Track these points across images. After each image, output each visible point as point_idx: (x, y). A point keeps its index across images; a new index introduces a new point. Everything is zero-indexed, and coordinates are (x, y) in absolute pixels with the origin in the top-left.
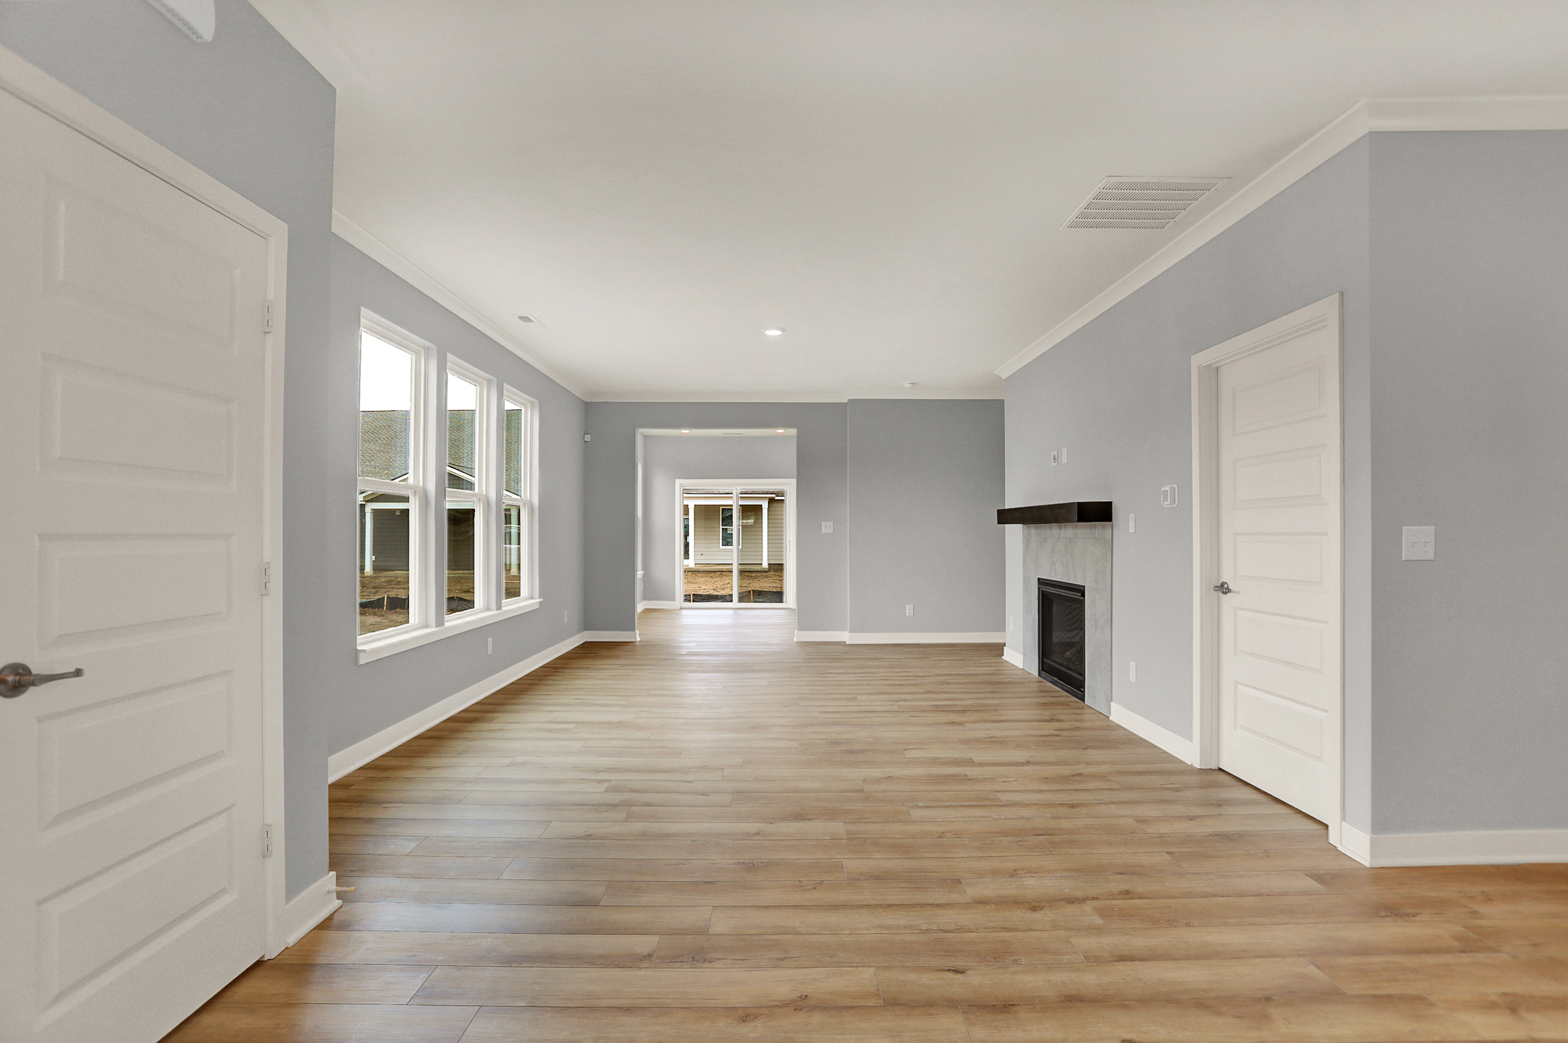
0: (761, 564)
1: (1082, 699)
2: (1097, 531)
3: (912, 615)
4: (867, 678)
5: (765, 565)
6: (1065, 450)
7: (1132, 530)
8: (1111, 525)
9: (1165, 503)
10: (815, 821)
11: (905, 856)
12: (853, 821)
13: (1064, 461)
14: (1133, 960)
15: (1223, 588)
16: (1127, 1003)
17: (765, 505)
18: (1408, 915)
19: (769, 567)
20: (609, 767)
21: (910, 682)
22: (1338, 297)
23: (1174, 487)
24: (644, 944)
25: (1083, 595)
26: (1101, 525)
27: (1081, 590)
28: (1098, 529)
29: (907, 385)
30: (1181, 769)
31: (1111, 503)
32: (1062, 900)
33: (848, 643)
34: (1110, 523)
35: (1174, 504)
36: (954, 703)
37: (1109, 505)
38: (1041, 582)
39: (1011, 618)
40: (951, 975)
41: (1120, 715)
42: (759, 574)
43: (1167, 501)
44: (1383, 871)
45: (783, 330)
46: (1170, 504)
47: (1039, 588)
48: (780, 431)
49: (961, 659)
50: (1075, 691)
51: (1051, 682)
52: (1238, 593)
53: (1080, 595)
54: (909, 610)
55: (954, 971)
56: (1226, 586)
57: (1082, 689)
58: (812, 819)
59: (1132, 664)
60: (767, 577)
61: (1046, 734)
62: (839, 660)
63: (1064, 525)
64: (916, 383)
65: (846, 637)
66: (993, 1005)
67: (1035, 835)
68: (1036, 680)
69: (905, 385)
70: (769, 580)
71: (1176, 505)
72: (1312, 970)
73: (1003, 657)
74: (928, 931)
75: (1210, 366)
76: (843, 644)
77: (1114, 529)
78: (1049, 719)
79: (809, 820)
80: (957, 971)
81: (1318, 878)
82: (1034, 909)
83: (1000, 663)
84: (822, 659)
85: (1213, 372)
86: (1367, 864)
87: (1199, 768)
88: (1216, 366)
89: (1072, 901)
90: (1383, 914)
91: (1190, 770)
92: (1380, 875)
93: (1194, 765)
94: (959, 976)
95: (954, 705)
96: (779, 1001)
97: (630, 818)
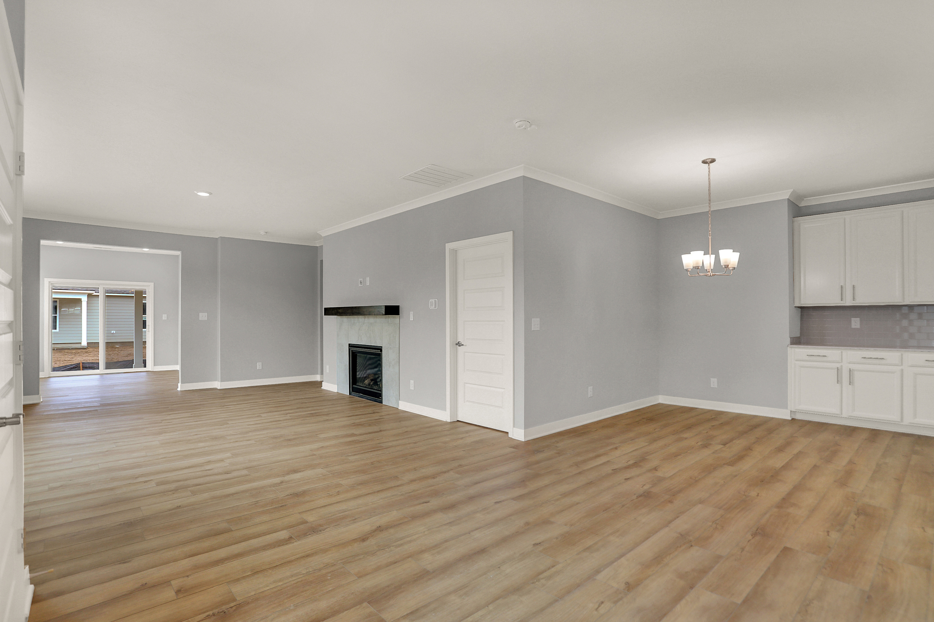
0: (81, 343)
1: (381, 402)
2: (389, 319)
3: (261, 368)
4: (255, 405)
5: (84, 343)
6: (368, 279)
7: (412, 319)
8: (399, 317)
9: (432, 307)
10: (305, 471)
11: (364, 474)
12: (325, 467)
13: (368, 284)
14: (479, 483)
15: (459, 344)
16: (488, 493)
17: (84, 299)
18: (542, 451)
19: (87, 345)
20: (142, 474)
21: (282, 405)
22: (512, 233)
23: (436, 301)
24: (283, 535)
25: (381, 350)
26: (393, 317)
27: (380, 349)
28: (392, 319)
29: (262, 233)
30: (443, 424)
31: (399, 306)
32: (441, 473)
33: (219, 388)
34: (399, 316)
35: (436, 308)
36: (318, 412)
37: (398, 307)
38: (350, 346)
39: (328, 367)
40: (425, 504)
41: (404, 406)
42: (79, 351)
43: (433, 306)
44: (528, 442)
45: (210, 194)
46: (435, 308)
47: (349, 349)
48: (146, 250)
49: (299, 390)
50: (376, 399)
51: (359, 397)
52: (466, 346)
53: (380, 351)
54: (259, 366)
55: (425, 503)
56: (460, 343)
57: (380, 398)
58: (304, 471)
59: (412, 382)
60: (86, 352)
61: (377, 418)
62: (226, 398)
63: (368, 317)
64: (268, 232)
65: (217, 385)
66: (448, 507)
67: (410, 455)
68: (349, 397)
69: (261, 233)
70: (90, 354)
71: (437, 308)
72: (528, 471)
73: (322, 388)
74: (402, 495)
75: (454, 249)
76: (215, 389)
77: (400, 318)
78: (372, 412)
79: (303, 471)
80: (426, 503)
81: (513, 447)
82: (434, 478)
83: (321, 391)
84: (213, 398)
85: (454, 252)
86: (523, 440)
87: (450, 421)
88: (456, 249)
89: (445, 472)
90: (536, 452)
91: (446, 423)
92: (527, 443)
93: (447, 421)
94: (428, 504)
95: (317, 412)
96: (371, 531)
97: (194, 493)
